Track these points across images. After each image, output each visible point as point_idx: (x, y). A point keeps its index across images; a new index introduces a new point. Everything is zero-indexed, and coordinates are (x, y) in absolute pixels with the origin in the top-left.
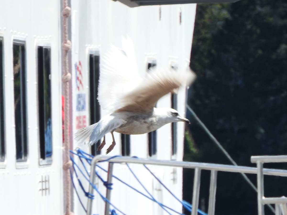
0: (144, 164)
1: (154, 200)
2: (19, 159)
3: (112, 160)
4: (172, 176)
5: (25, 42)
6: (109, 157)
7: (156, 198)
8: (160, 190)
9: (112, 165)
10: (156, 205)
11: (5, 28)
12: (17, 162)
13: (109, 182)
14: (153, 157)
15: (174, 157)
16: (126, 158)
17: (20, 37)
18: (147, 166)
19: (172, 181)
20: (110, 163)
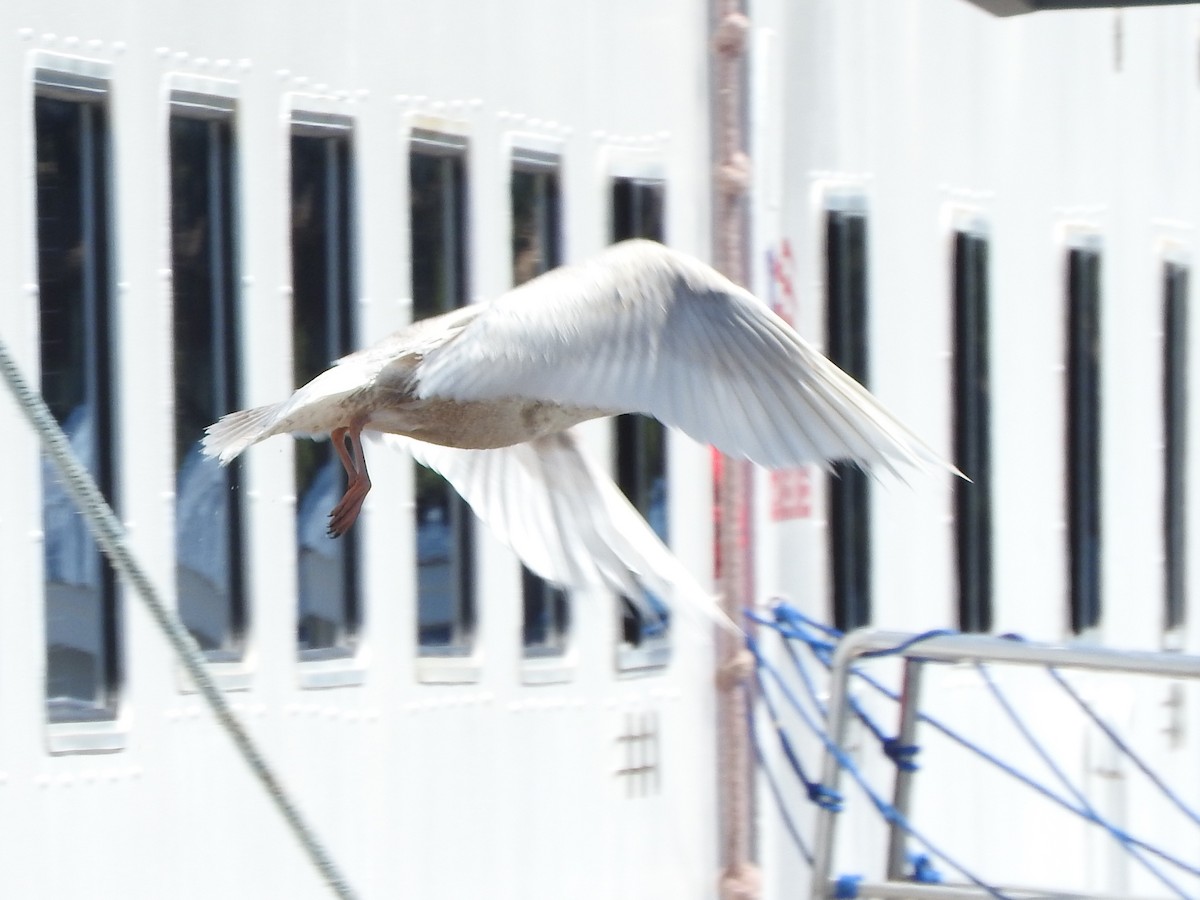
0: (1051, 665)
1: (1091, 817)
2: (536, 647)
3: (918, 649)
4: (1164, 718)
5: (555, 158)
6: (908, 638)
7: (1100, 807)
8: (1114, 775)
9: (919, 670)
10: (1099, 833)
11: (476, 102)
12: (528, 655)
13: (906, 743)
14: (1088, 636)
15: (1173, 639)
16: (974, 641)
17: (540, 138)
18: (1065, 673)
19: (1165, 740)
20: (910, 660)
